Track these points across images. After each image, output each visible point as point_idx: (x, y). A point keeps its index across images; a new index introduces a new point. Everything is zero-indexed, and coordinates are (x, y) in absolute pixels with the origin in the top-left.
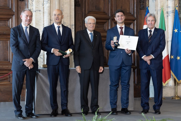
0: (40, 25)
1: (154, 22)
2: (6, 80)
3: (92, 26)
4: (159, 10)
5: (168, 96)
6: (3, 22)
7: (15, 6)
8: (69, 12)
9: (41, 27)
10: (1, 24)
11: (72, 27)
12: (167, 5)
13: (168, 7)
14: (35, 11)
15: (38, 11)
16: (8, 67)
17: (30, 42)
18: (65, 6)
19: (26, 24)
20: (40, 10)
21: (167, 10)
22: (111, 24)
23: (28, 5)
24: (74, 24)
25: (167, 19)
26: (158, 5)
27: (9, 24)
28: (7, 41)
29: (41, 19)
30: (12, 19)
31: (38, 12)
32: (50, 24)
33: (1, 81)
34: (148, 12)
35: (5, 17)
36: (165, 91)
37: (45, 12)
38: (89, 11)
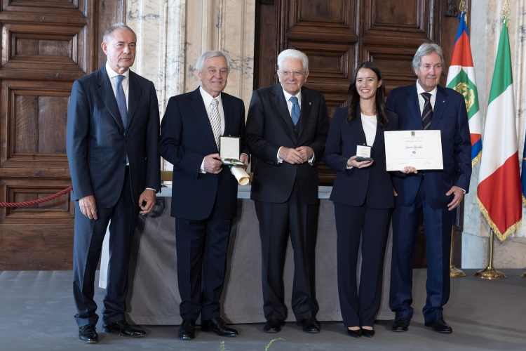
0: (157, 57)
2: (57, 207)
3: (291, 79)
4: (499, 21)
5: (514, 267)
6: (55, 46)
8: (238, 22)
9: (159, 63)
10: (50, 49)
11: (247, 64)
12: (521, 6)
13: (524, 14)
14: (144, 18)
15: (152, 18)
16: (64, 169)
18: (229, 4)
19: (119, 68)
20: (156, 14)
21: (521, 21)
22: (359, 58)
24: (252, 55)
25: (520, 47)
26: (496, 6)
27: (70, 52)
28: (65, 98)
29: (160, 41)
30: (80, 37)
31: (152, 20)
32: (183, 54)
33: (43, 210)
34: (463, 29)
35: (61, 29)
36: (506, 251)
37: (172, 21)
38: (299, 19)
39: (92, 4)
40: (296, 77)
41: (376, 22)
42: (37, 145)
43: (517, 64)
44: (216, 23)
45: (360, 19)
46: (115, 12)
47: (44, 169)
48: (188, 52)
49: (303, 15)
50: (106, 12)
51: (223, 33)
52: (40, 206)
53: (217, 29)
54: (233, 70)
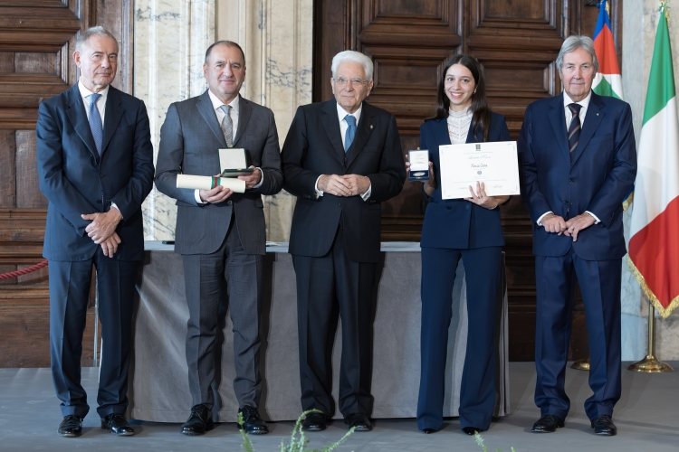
0: (177, 71)
1: (591, 70)
3: (348, 89)
6: (37, 60)
8: (289, 20)
9: (180, 80)
10: (30, 64)
11: (303, 79)
14: (158, 18)
15: (169, 17)
17: (106, 149)
19: (95, 85)
20: (175, 12)
24: (309, 66)
27: (58, 67)
29: (181, 49)
30: (71, 47)
31: (170, 21)
33: (25, 287)
34: (604, 22)
35: (46, 37)
37: (197, 21)
38: (376, 14)
39: (87, 2)
40: (355, 87)
41: (486, 16)
42: (15, 198)
44: (259, 22)
45: (463, 13)
46: (119, 11)
47: (24, 230)
49: (382, 10)
50: (107, 11)
51: (269, 36)
52: (20, 281)
53: (259, 31)
54: (283, 87)
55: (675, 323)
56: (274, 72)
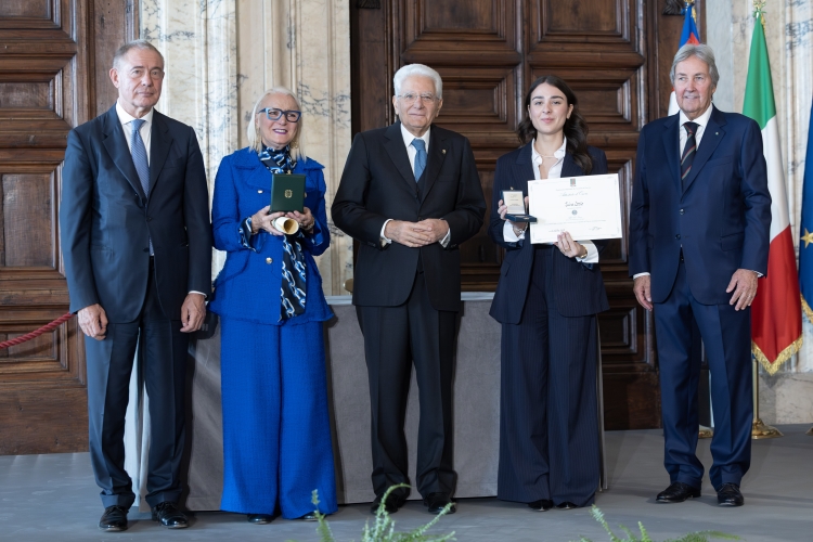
0: (193, 100)
1: (707, 81)
2: (40, 354)
3: (418, 107)
4: (751, 18)
5: (797, 422)
6: (26, 91)
7: (78, 13)
8: (323, 38)
9: (197, 110)
10: (19, 96)
11: (340, 106)
13: (791, 5)
14: (169, 38)
15: (182, 37)
16: (48, 292)
17: (154, 189)
18: (306, 8)
19: (137, 107)
20: (188, 31)
21: (788, 15)
23: (137, 9)
24: (347, 91)
25: (789, 59)
27: (51, 99)
28: (46, 176)
29: (197, 74)
30: (66, 76)
31: (183, 41)
32: (235, 94)
33: (17, 360)
34: (691, 31)
35: (35, 64)
36: (783, 396)
37: (215, 41)
38: (422, 29)
39: (84, 21)
40: (425, 104)
41: (549, 29)
42: (4, 254)
43: (785, 87)
44: (287, 40)
45: (523, 25)
46: (121, 31)
47: (16, 293)
48: (243, 89)
49: (428, 24)
50: (108, 31)
51: (299, 57)
52: (11, 353)
53: (288, 51)
54: (317, 116)
55: (779, 381)
56: (306, 98)
